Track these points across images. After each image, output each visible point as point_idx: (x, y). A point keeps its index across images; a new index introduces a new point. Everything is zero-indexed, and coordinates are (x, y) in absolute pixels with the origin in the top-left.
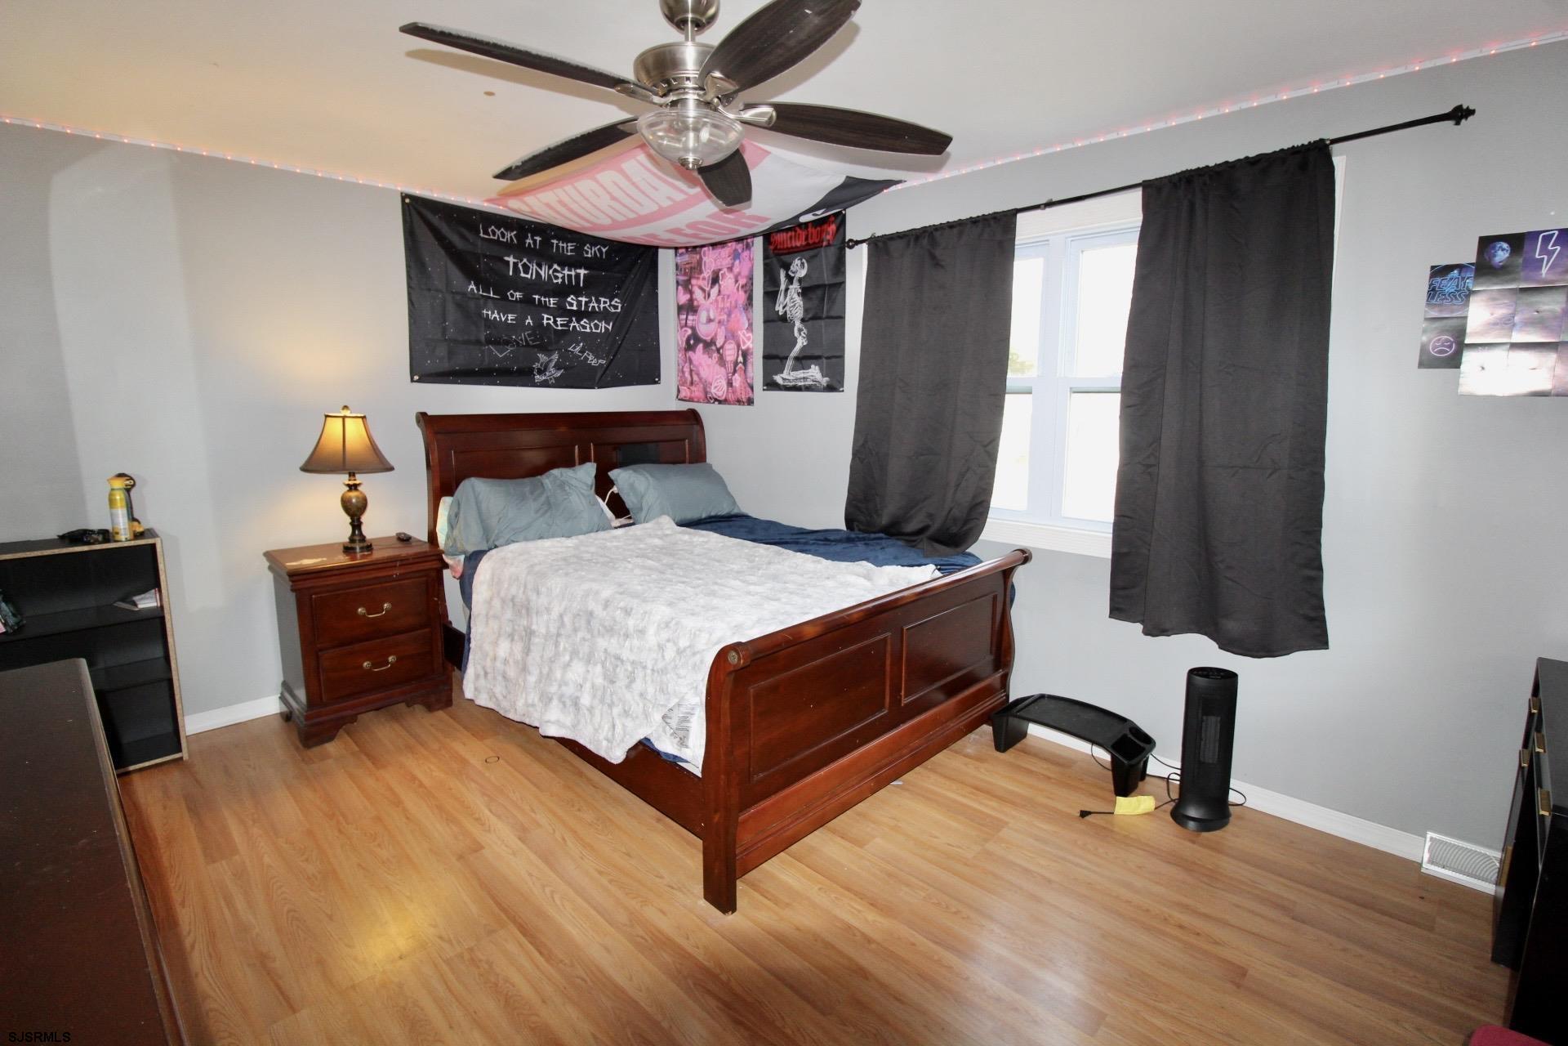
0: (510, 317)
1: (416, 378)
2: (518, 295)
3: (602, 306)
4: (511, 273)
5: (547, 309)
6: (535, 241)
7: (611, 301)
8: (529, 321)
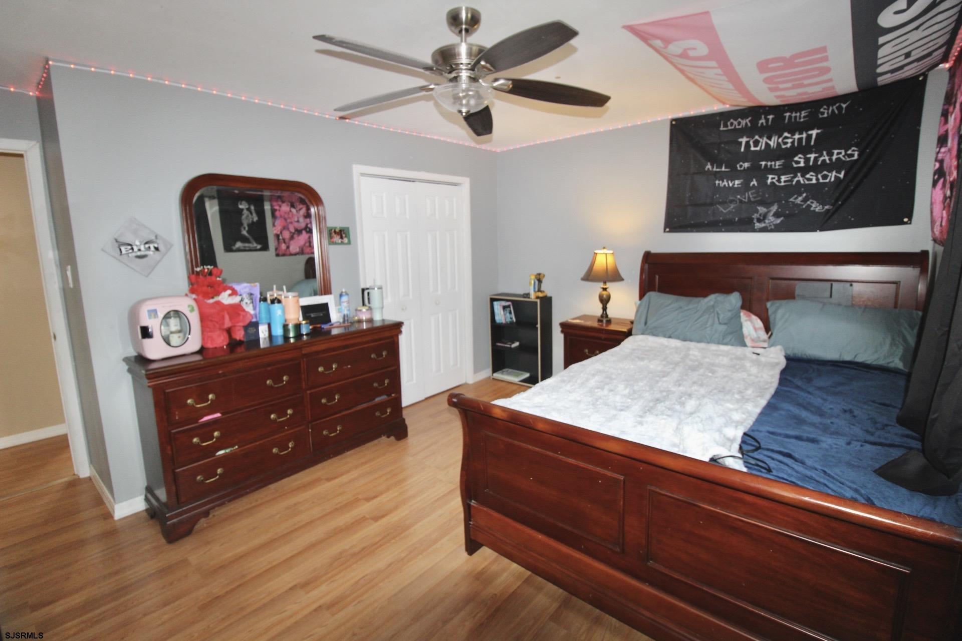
0: (737, 182)
1: (668, 230)
2: (746, 165)
3: (834, 157)
4: (742, 150)
5: (772, 171)
6: (767, 120)
7: (846, 151)
8: (754, 182)
